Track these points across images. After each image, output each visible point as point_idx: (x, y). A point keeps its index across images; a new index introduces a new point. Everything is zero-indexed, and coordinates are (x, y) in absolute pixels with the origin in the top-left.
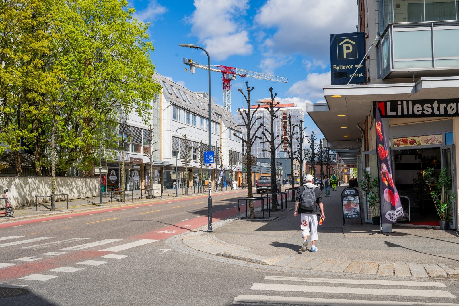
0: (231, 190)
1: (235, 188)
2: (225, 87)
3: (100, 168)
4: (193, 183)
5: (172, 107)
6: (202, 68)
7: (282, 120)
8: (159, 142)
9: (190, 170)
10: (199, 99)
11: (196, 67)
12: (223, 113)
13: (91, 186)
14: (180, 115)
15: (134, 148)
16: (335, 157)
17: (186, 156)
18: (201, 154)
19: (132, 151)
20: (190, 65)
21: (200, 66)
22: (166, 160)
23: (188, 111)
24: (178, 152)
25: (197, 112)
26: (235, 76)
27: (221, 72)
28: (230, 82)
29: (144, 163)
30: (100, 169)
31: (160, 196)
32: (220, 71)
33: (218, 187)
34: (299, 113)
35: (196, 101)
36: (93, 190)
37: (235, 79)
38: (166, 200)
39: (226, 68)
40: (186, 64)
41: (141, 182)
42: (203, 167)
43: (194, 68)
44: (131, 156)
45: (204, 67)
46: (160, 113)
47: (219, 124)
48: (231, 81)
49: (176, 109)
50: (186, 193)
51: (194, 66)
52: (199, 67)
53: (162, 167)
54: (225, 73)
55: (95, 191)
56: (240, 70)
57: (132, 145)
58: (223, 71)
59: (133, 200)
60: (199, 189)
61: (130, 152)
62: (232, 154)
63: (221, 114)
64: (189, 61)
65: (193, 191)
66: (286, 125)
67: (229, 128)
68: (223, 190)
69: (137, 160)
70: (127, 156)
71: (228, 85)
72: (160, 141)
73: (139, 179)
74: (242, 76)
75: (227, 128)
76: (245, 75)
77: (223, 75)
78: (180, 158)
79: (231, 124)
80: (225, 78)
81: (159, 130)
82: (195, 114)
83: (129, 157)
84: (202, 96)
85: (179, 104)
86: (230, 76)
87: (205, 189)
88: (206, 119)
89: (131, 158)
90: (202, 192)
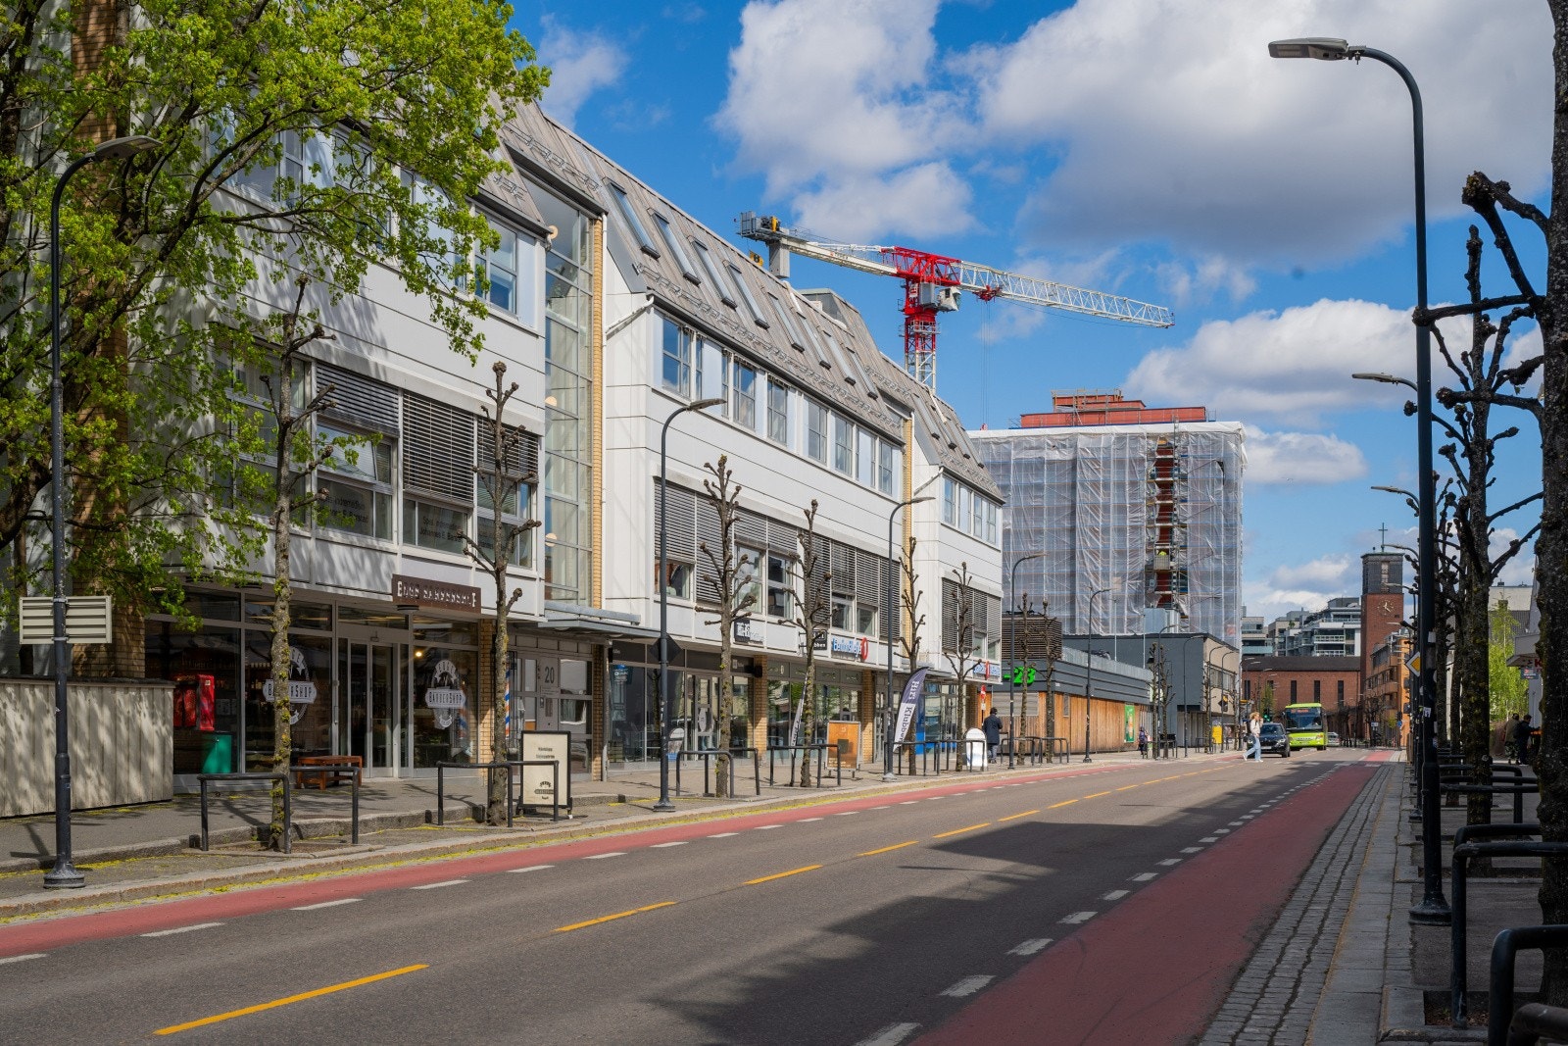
0: (958, 770)
1: (977, 762)
2: (911, 338)
3: (56, 607)
4: (769, 733)
5: (654, 323)
6: (818, 257)
7: (1153, 477)
8: (583, 507)
9: (753, 666)
10: (800, 311)
11: (793, 251)
12: (918, 401)
13: (104, 736)
14: (699, 373)
15: (424, 521)
16: (1350, 642)
17: (724, 580)
18: (808, 575)
19: (408, 538)
20: (768, 242)
21: (808, 248)
22: (620, 607)
23: (748, 362)
24: (690, 567)
25: (792, 371)
26: (955, 295)
27: (899, 275)
28: (933, 319)
29: (483, 611)
30: (59, 615)
31: (555, 806)
32: (894, 271)
33: (895, 758)
34: (1226, 446)
35: (790, 323)
36: (122, 758)
37: (955, 307)
38: (590, 832)
39: (919, 261)
40: (752, 237)
41: (472, 720)
42: (818, 655)
43: (784, 255)
44: (401, 567)
45: (828, 253)
46: (593, 353)
47: (900, 444)
48: (939, 313)
49: (681, 336)
50: (722, 790)
51: (786, 246)
52: (806, 254)
53: (599, 640)
54: (916, 279)
55: (141, 766)
56: (977, 268)
57: (409, 504)
58: (904, 270)
59: (355, 833)
60: (799, 762)
61: (396, 544)
62: (960, 597)
63: (911, 404)
64: (764, 225)
65: (764, 773)
66: (1170, 498)
67: (948, 473)
68: (919, 772)
69: (441, 596)
70: (376, 566)
71: (925, 332)
72: (590, 502)
73: (461, 705)
74: (985, 296)
75: (935, 471)
76: (996, 292)
77: (907, 287)
78: (699, 600)
79: (956, 455)
80: (913, 301)
81: (583, 445)
82: (782, 381)
83: (383, 567)
84: (818, 305)
85: (696, 310)
86: (936, 294)
87: (829, 763)
88: (836, 415)
89: (396, 578)
90: (814, 780)
